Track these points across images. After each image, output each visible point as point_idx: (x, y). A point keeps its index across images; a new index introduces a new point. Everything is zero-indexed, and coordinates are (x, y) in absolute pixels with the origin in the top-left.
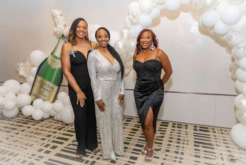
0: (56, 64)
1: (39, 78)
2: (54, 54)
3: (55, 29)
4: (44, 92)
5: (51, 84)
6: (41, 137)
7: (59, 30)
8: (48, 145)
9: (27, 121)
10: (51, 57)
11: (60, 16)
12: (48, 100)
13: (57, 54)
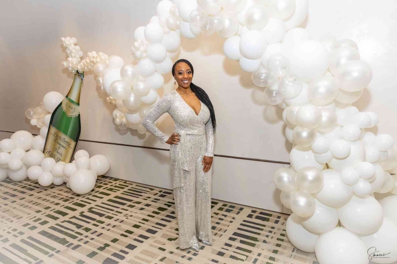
0: (72, 110)
1: (53, 130)
2: (69, 97)
3: (65, 64)
4: (59, 148)
5: (67, 139)
6: (38, 208)
7: (70, 65)
8: (39, 219)
9: (34, 187)
10: (66, 101)
11: (73, 46)
12: (64, 161)
13: (74, 97)
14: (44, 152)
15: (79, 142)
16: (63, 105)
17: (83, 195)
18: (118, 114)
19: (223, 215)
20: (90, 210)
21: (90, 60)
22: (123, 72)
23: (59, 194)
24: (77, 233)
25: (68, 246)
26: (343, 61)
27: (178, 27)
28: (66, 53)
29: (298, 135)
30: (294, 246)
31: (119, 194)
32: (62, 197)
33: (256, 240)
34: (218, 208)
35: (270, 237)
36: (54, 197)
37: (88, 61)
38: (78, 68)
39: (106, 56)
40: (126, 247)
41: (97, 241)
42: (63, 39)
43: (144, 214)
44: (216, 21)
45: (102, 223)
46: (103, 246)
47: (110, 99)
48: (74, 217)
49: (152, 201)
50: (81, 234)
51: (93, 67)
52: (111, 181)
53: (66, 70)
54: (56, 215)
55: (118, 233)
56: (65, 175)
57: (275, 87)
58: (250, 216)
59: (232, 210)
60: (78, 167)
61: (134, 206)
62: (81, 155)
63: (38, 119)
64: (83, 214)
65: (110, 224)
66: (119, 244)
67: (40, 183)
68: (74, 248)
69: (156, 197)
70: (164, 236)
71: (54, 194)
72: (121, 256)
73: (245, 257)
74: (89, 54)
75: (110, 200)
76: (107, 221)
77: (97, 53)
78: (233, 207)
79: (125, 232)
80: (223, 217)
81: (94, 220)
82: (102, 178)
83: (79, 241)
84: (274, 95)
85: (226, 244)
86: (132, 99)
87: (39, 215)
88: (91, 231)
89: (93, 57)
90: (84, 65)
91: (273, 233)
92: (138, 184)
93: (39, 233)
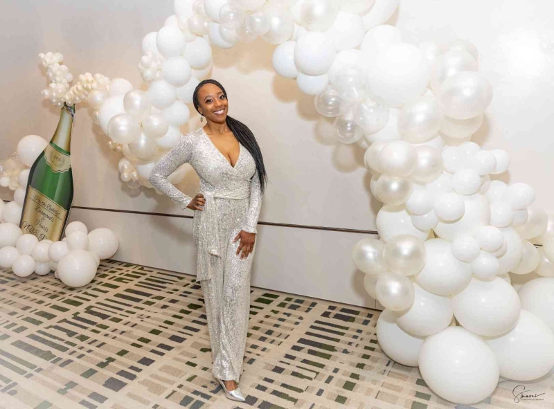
0: (59, 163)
1: (33, 193)
2: (54, 142)
5: (54, 205)
6: (12, 308)
7: (54, 94)
8: (14, 324)
9: (8, 278)
10: (51, 149)
11: (57, 65)
12: (51, 238)
13: (61, 142)
14: (20, 227)
15: (72, 210)
16: (47, 155)
17: (79, 289)
18: (126, 167)
19: (285, 314)
20: (89, 310)
21: (83, 86)
22: (127, 102)
23: (44, 288)
24: (68, 343)
25: (54, 362)
26: (451, 72)
27: (207, 31)
28: (48, 77)
29: (386, 187)
30: (387, 356)
31: (131, 285)
32: (48, 292)
33: (332, 349)
34: (278, 303)
35: (354, 345)
36: (36, 292)
37: (80, 88)
38: (65, 99)
39: (106, 79)
40: (139, 362)
41: (97, 354)
42: (42, 55)
43: (169, 315)
44: (258, 20)
45: (105, 327)
46: (105, 361)
47: (113, 143)
48: (65, 320)
49: (181, 295)
50: (74, 345)
51: (87, 96)
52: (121, 267)
53: (48, 103)
54: (38, 318)
55: (127, 342)
56: (51, 259)
57: (349, 117)
58: (326, 314)
59: (299, 307)
60: (70, 247)
61: (153, 303)
62: (76, 230)
63: (11, 177)
64: (78, 315)
65: (116, 330)
66: (128, 357)
67: (15, 272)
68: (62, 365)
69: (186, 289)
70: (194, 345)
71: (36, 288)
72: (130, 374)
73: (315, 374)
74: (82, 77)
75: (118, 295)
76: (113, 325)
77: (93, 75)
78: (301, 302)
79: (138, 340)
80: (285, 317)
81: (93, 323)
82: (107, 263)
83: (70, 354)
84: (349, 129)
85: (287, 356)
86: (143, 142)
87: (13, 319)
88: (89, 340)
89: (87, 81)
90: (74, 93)
91: (359, 339)
92: (160, 271)
93: (12, 344)
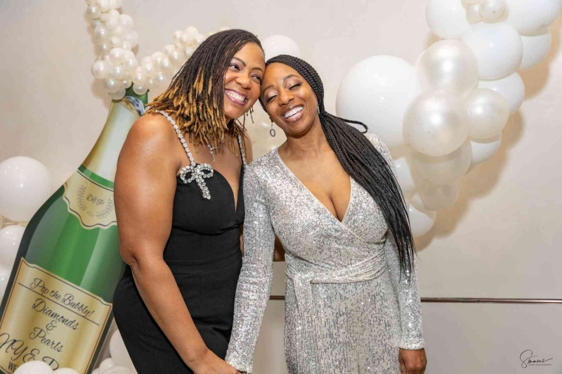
1: (30, 273)
2: (90, 168)
3: (101, 66)
5: (80, 295)
10: (79, 181)
11: (115, 13)
12: (69, 366)
13: (104, 167)
16: (71, 198)
